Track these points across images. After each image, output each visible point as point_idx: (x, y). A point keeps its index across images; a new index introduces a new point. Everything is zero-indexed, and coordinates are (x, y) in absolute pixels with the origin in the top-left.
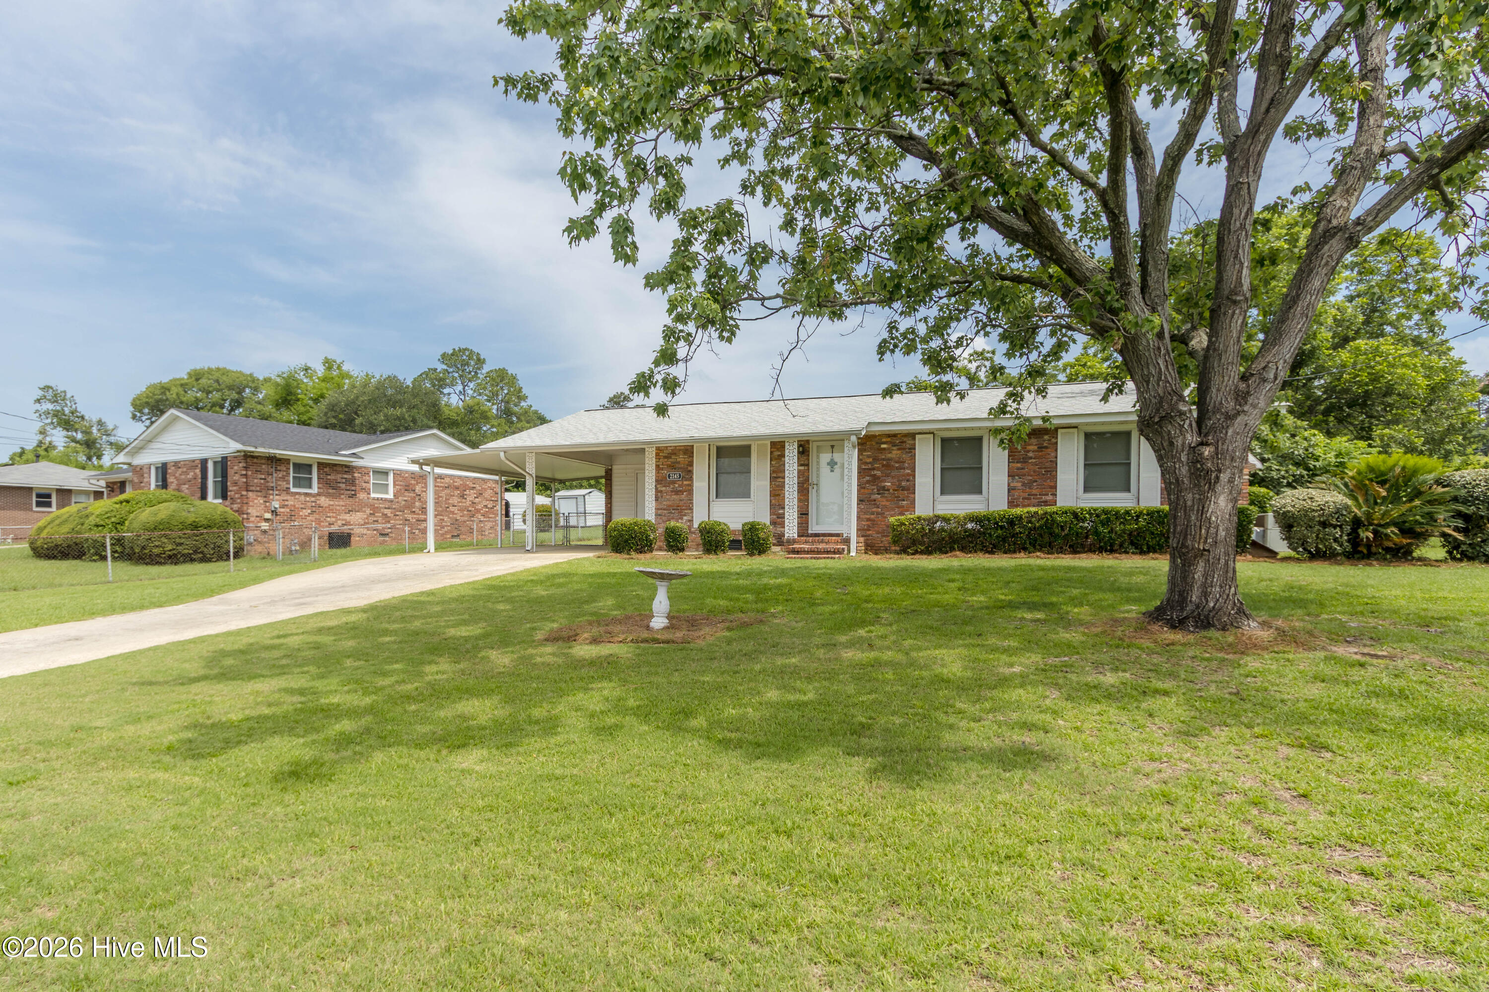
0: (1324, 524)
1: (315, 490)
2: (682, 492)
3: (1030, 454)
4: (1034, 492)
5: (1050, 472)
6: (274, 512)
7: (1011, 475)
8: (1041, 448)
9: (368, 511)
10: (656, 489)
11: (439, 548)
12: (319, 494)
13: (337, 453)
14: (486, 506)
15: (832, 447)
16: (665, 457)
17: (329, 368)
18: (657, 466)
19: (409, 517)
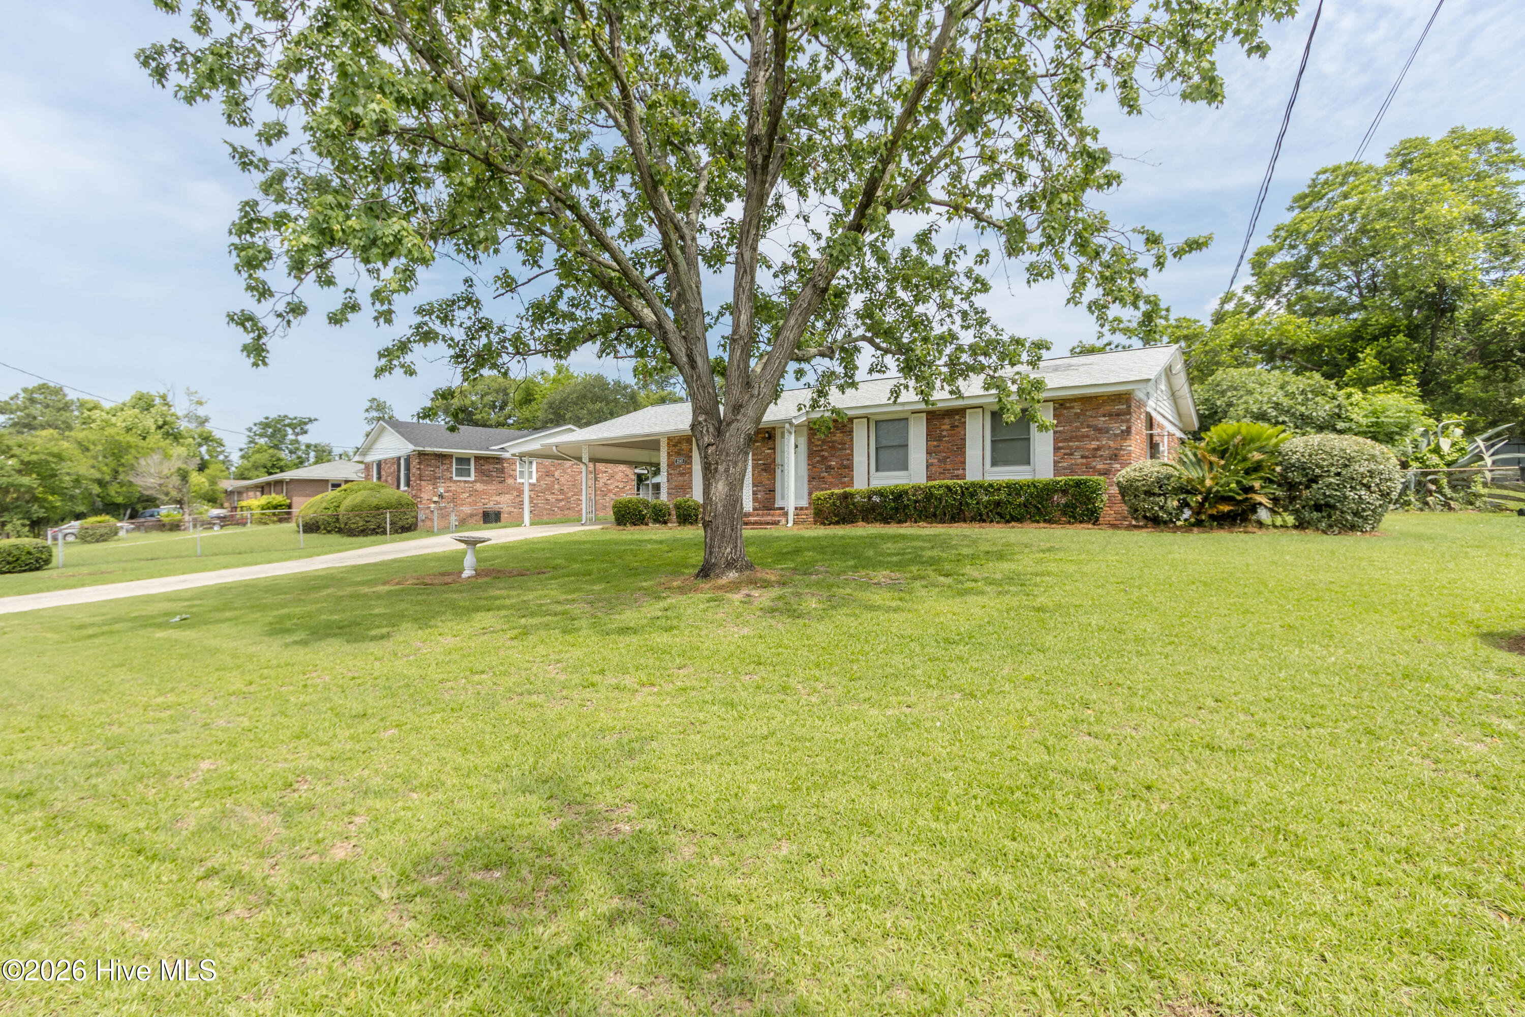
0: (1149, 493)
1: (472, 478)
2: (685, 474)
3: (944, 433)
4: (948, 467)
5: (960, 448)
6: (441, 496)
7: (929, 453)
8: (953, 427)
9: (515, 493)
10: (668, 472)
11: (532, 524)
12: (475, 481)
13: (487, 449)
16: (674, 446)
18: (668, 453)
19: (550, 497)
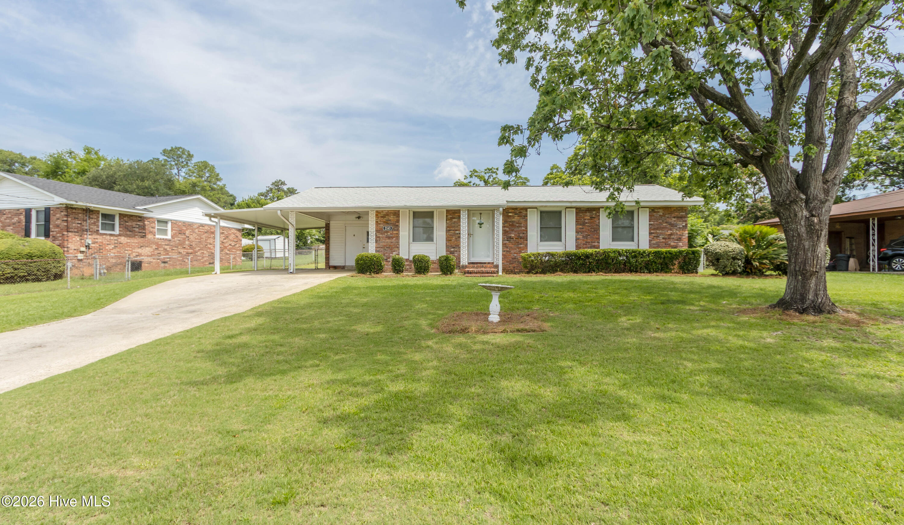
1: (117, 231)
2: (392, 238)
3: (587, 221)
4: (589, 241)
5: (596, 230)
6: (88, 247)
7: (577, 232)
8: (592, 218)
9: (154, 247)
10: (376, 235)
11: (225, 270)
12: (120, 235)
13: (134, 208)
14: (230, 245)
15: (481, 214)
16: (382, 217)
17: (89, 153)
18: (377, 222)
19: (182, 251)
